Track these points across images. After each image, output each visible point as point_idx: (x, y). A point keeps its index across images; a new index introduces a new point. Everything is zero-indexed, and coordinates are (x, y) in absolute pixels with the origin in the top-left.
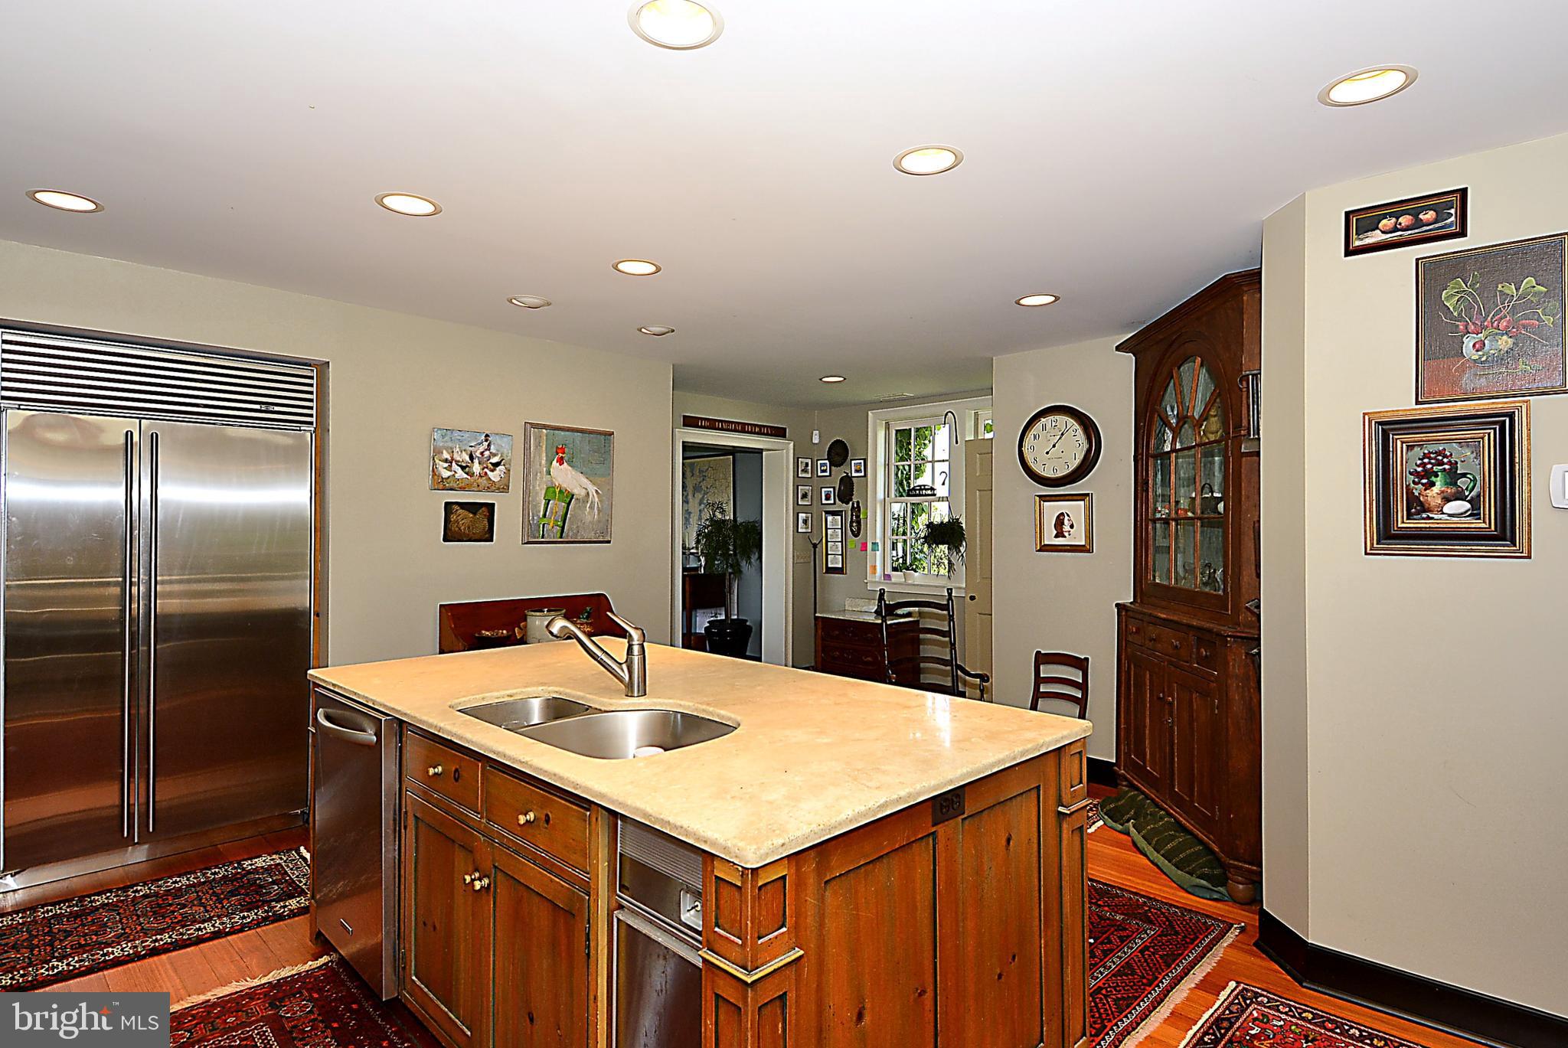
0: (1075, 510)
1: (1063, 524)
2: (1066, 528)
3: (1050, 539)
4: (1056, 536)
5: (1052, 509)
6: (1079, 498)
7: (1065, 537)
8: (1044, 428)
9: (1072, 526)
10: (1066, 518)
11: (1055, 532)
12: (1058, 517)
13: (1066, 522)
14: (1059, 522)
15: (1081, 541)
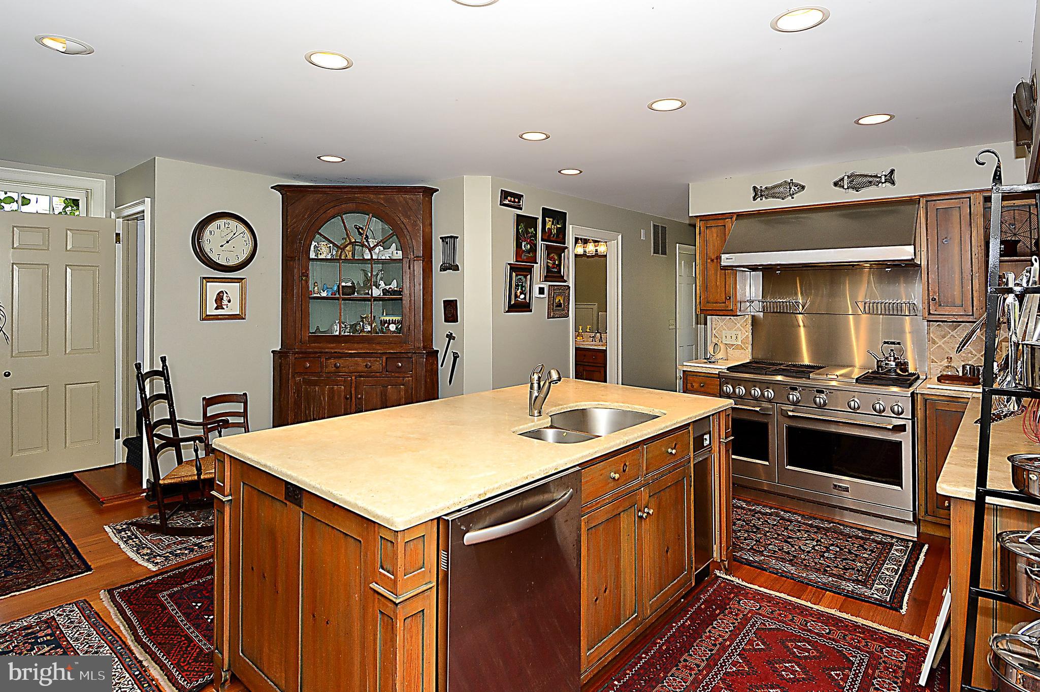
0: (233, 289)
1: (222, 299)
2: (225, 302)
3: (211, 310)
4: (217, 308)
5: (213, 289)
6: (236, 281)
7: (224, 309)
8: (219, 227)
9: (229, 301)
10: (225, 295)
11: (216, 305)
12: (218, 294)
13: (225, 298)
14: (219, 298)
15: (237, 311)
